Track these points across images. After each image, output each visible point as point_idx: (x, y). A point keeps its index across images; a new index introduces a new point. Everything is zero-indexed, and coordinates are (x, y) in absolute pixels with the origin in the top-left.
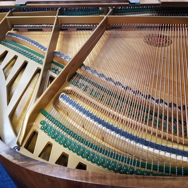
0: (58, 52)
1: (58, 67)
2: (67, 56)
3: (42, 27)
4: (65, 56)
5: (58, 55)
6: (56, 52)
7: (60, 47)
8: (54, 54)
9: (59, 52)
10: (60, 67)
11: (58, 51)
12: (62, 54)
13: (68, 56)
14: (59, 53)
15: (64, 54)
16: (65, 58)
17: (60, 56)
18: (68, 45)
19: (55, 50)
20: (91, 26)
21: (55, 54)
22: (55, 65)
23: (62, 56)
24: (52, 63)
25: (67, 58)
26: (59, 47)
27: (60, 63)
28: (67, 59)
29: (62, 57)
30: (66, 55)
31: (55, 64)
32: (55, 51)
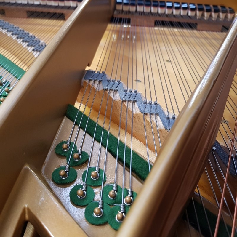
0: (98, 72)
1: (89, 139)
2: (131, 92)
3: (63, 7)
4: (126, 91)
5: (96, 85)
6: (89, 71)
7: (106, 62)
8: (81, 80)
9: (103, 73)
10: (98, 145)
11: (98, 69)
12: (114, 81)
13: (136, 92)
14: (100, 77)
15: (119, 82)
16: (126, 98)
17: (106, 90)
18: (134, 58)
19: (89, 65)
20: (196, 15)
21: (87, 81)
22: (77, 128)
23: (114, 88)
24: (65, 119)
25: (132, 99)
26: (102, 60)
27: (100, 123)
28: (131, 104)
29: (112, 95)
30: (129, 89)
31: (77, 124)
32: (87, 68)
